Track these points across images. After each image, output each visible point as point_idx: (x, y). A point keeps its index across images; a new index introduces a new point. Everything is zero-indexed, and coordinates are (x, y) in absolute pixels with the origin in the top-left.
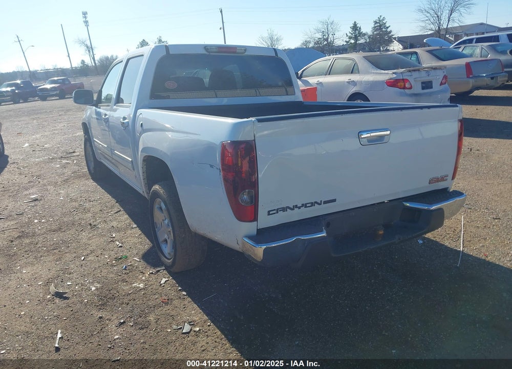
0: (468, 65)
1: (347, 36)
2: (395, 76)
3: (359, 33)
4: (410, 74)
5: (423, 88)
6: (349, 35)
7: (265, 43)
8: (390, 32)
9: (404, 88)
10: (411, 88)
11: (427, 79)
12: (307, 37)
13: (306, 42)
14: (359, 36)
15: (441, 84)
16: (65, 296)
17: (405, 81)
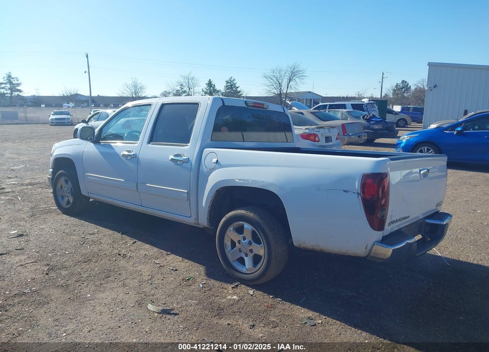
0: (343, 125)
1: (203, 91)
2: (308, 131)
3: (213, 90)
4: (318, 130)
5: (326, 142)
6: (205, 90)
7: (128, 90)
8: (240, 92)
9: (315, 141)
10: (319, 141)
11: (328, 135)
12: (169, 88)
13: (165, 92)
14: (214, 92)
15: (337, 139)
16: (172, 312)
17: (315, 135)
